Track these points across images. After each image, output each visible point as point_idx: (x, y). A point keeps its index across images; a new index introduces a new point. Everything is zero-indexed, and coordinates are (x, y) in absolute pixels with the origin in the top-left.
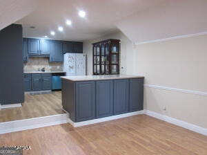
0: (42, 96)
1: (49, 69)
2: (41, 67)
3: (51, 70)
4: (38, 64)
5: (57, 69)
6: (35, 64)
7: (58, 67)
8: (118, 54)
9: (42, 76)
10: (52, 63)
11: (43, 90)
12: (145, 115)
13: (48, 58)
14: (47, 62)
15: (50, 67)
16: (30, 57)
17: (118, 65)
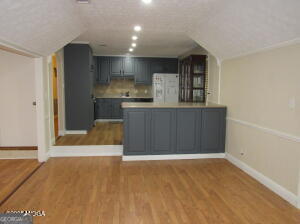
1: (134, 94)
2: (125, 91)
3: (137, 95)
4: (122, 87)
5: (145, 94)
7: (146, 91)
10: (138, 86)
12: (226, 160)
13: (133, 80)
15: (136, 91)
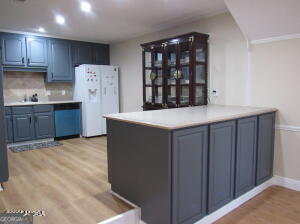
0: (37, 152)
1: (45, 97)
2: (30, 93)
3: (50, 98)
4: (24, 86)
5: (62, 96)
6: (17, 87)
7: (64, 92)
8: (205, 65)
9: (33, 111)
11: (37, 139)
13: (45, 75)
14: (40, 82)
15: (48, 93)
16: (6, 73)
17: (205, 87)
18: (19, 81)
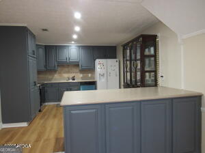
4: (68, 72)
15: (81, 75)
17: (155, 72)
18: (66, 69)
